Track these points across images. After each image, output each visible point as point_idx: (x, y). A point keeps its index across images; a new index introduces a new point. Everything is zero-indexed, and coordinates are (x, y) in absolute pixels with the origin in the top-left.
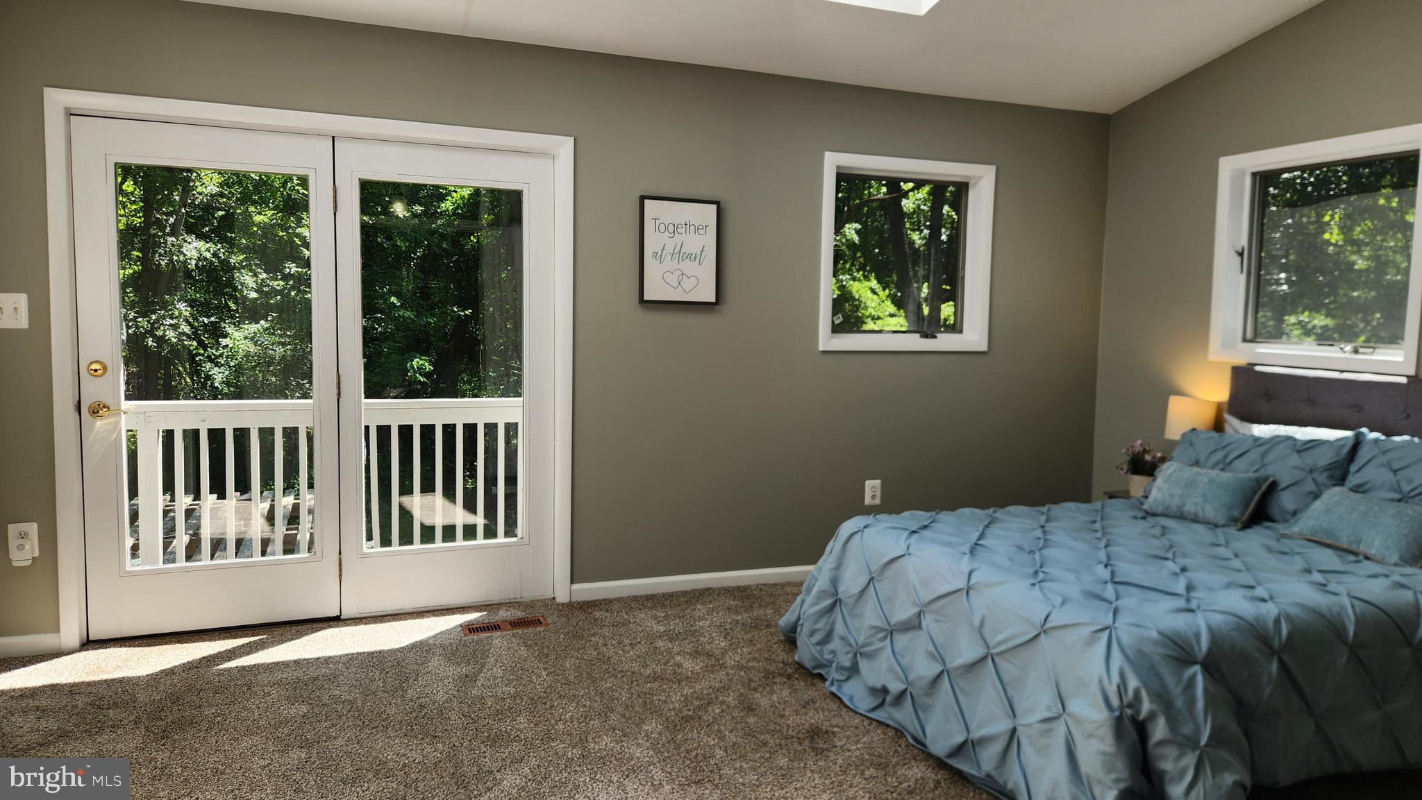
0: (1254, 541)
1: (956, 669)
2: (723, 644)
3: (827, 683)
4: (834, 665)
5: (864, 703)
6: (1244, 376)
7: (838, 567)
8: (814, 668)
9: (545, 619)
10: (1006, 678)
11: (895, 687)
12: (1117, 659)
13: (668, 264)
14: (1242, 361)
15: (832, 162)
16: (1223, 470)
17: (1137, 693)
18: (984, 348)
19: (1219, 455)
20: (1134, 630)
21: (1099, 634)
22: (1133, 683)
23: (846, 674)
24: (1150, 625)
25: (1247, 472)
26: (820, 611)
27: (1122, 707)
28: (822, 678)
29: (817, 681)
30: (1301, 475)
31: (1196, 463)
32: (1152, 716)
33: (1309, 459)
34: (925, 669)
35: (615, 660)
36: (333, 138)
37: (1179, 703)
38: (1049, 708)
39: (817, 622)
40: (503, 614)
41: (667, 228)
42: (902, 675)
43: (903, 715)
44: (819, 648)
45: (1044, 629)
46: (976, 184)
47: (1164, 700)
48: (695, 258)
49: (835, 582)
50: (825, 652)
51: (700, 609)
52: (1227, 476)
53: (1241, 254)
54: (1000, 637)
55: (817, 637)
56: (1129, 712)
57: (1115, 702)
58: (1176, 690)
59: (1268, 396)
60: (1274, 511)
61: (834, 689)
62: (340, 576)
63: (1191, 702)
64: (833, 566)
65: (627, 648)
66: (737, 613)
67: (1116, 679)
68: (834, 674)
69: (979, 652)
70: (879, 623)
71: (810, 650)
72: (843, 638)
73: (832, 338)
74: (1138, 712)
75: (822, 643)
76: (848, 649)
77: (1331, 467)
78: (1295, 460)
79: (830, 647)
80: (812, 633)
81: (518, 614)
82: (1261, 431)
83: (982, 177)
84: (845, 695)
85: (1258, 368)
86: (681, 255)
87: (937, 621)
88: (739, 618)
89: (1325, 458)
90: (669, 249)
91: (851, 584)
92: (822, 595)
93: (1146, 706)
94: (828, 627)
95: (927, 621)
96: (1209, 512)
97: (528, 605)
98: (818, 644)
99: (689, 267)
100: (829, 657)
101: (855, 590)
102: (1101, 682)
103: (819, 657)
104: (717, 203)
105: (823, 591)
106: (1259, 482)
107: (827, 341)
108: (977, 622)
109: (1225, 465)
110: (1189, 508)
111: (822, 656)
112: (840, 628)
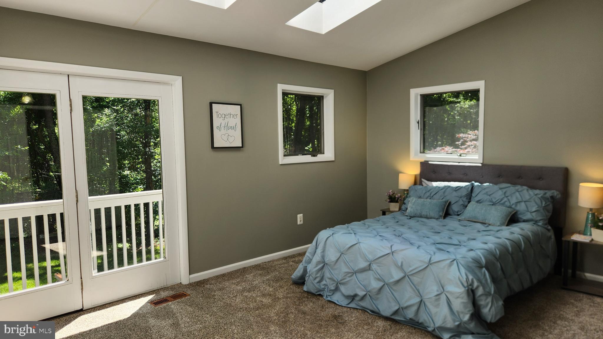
0: (452, 223)
1: (391, 283)
2: (271, 289)
3: (325, 297)
4: (326, 290)
5: (344, 302)
6: (425, 165)
7: (324, 251)
8: (316, 293)
9: (185, 292)
10: (415, 283)
11: (361, 293)
12: (463, 271)
13: (223, 131)
14: (423, 160)
15: (281, 88)
16: (430, 199)
17: (472, 280)
18: (333, 159)
19: (428, 194)
20: (464, 259)
21: (453, 262)
22: (470, 277)
23: (332, 292)
24: (468, 257)
25: (439, 199)
26: (318, 269)
27: (468, 286)
28: (321, 295)
29: (318, 297)
30: (458, 199)
31: (420, 197)
32: (478, 287)
33: (459, 194)
34: (375, 285)
35: (233, 304)
36: (68, 75)
37: (483, 281)
38: (437, 291)
39: (316, 274)
40: (164, 294)
41: (222, 116)
42: (364, 289)
43: (365, 304)
44: (318, 284)
45: (430, 263)
46: (326, 97)
47: (479, 281)
48: (233, 128)
49: (323, 257)
50: (321, 285)
51: (250, 277)
52: (435, 201)
53: (418, 123)
54: (411, 269)
55: (318, 280)
56: (470, 287)
57: (466, 285)
58: (482, 277)
59: (434, 172)
60: (451, 212)
61: (329, 299)
62: (82, 289)
63: (486, 280)
64: (322, 251)
65: (234, 298)
66: (265, 276)
67: (465, 277)
68: (325, 293)
69: (402, 275)
70: (347, 270)
71: (315, 286)
72: (330, 279)
73: (284, 159)
74: (473, 287)
75: (319, 282)
76: (334, 282)
77: (467, 195)
78: (455, 194)
79: (324, 282)
80: (315, 278)
81: (171, 293)
82: (435, 184)
83: (330, 94)
84: (335, 300)
85: (430, 162)
86: (227, 127)
87: (378, 266)
88: (267, 278)
89: (464, 193)
90: (223, 125)
91: (332, 256)
92: (318, 263)
93: (476, 284)
94: (322, 276)
95: (374, 266)
96: (432, 214)
97: (172, 288)
98: (318, 282)
99: (231, 132)
100: (323, 287)
101: (334, 259)
102: (459, 278)
103: (319, 288)
104: (241, 105)
105: (319, 262)
106: (446, 202)
107: (283, 160)
108: (400, 265)
109: (431, 197)
110: (424, 213)
111: (320, 287)
112: (327, 275)
